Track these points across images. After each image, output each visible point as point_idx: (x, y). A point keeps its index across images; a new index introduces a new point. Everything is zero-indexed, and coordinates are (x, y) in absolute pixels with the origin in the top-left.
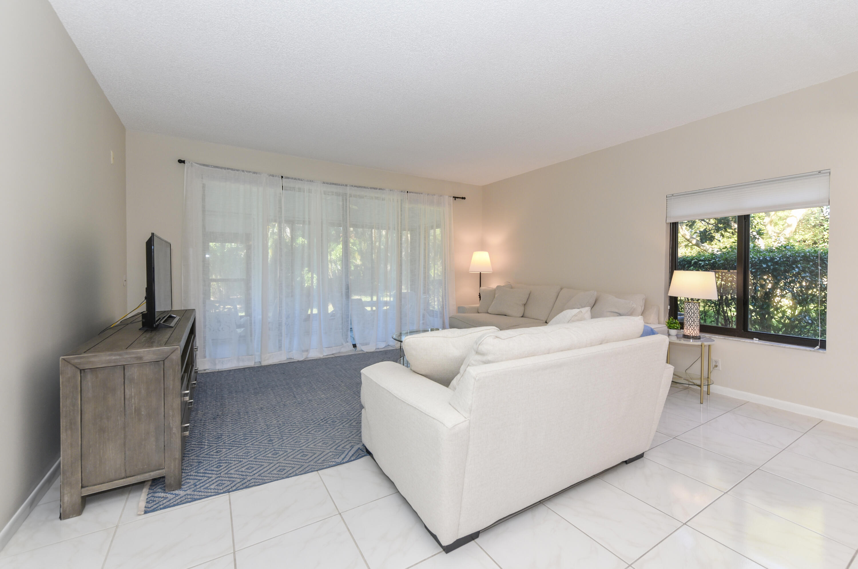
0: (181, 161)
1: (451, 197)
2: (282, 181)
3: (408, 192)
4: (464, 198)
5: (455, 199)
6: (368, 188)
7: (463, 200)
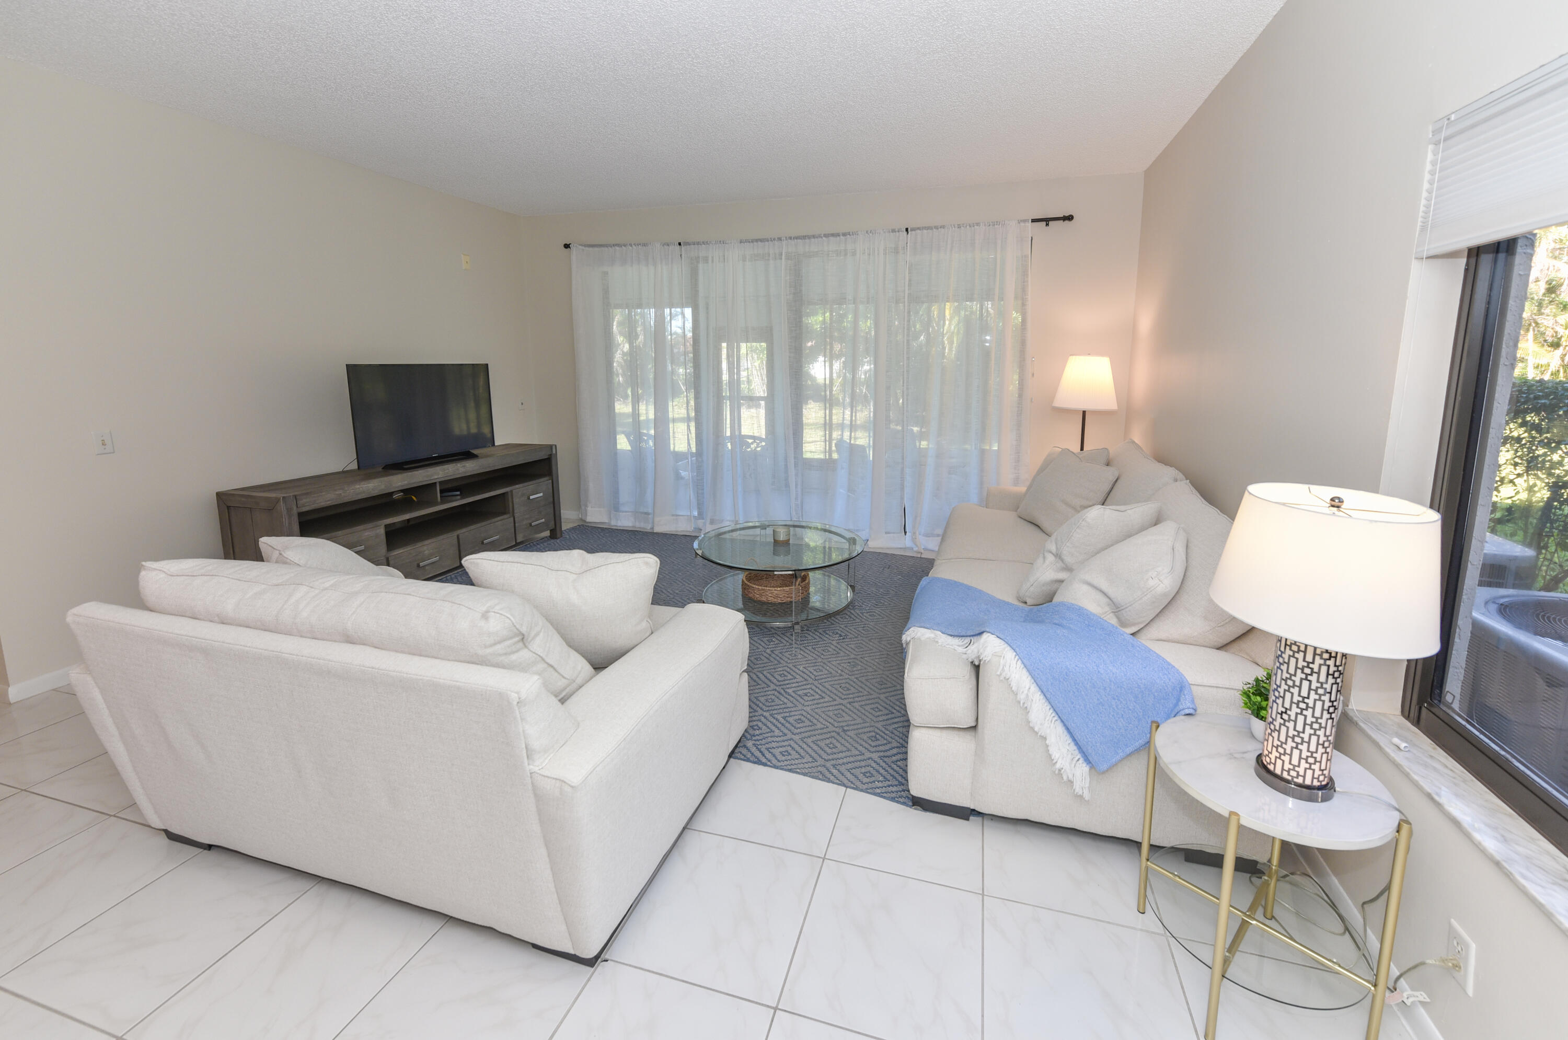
0: (567, 246)
1: (1025, 221)
2: (681, 250)
3: (907, 230)
4: (1070, 218)
5: (1047, 225)
6: (821, 237)
7: (1067, 222)
